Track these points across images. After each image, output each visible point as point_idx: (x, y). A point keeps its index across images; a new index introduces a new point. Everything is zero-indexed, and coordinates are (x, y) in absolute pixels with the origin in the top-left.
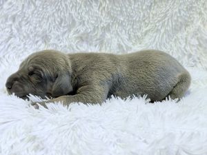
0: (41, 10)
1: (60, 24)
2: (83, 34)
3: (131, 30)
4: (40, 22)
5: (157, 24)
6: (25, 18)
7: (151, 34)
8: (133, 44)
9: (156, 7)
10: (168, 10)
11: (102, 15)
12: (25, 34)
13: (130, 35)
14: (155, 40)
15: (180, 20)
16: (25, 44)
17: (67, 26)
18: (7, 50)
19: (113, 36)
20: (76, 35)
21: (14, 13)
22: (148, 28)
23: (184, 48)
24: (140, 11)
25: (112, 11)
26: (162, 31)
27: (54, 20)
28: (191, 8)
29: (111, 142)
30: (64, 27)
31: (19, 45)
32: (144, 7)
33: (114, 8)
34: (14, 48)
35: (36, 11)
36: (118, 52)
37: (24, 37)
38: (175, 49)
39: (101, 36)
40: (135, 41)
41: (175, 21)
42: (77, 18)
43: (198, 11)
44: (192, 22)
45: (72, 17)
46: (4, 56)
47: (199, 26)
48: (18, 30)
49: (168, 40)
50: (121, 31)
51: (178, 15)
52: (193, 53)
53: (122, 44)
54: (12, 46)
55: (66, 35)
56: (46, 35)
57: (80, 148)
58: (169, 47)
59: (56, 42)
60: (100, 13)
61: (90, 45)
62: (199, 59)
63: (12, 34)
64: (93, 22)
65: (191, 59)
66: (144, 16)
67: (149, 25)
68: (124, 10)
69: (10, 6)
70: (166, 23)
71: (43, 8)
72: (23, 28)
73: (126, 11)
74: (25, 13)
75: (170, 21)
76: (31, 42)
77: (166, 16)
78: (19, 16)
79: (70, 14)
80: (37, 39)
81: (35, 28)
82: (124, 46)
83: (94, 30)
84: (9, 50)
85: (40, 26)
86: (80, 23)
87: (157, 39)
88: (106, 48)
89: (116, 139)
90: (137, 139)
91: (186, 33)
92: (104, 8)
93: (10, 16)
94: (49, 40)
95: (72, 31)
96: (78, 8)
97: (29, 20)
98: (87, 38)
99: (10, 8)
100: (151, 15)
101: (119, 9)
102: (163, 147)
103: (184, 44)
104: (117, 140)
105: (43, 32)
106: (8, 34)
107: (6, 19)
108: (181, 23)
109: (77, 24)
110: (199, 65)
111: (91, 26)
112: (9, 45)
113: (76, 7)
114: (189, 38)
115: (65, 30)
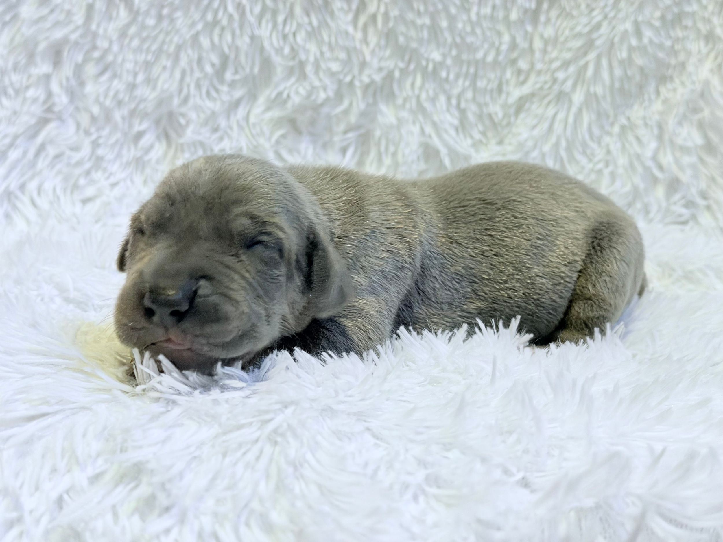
0: (151, 22)
1: (220, 72)
2: (301, 109)
3: (469, 95)
4: (148, 65)
5: (561, 75)
6: (96, 54)
7: (536, 108)
8: (476, 145)
9: (553, 14)
10: (598, 26)
11: (365, 40)
12: (96, 110)
13: (463, 112)
14: (550, 128)
15: (639, 60)
16: (95, 144)
17: (245, 81)
18: (33, 164)
19: (404, 114)
20: (276, 113)
21: (58, 34)
22: (526, 89)
23: (654, 158)
24: (501, 27)
25: (402, 28)
26: (578, 97)
27: (200, 61)
28: (679, 18)
29: (406, 486)
30: (232, 84)
31: (76, 149)
32: (514, 16)
33: (410, 16)
34: (58, 157)
35: (133, 30)
36: (421, 173)
37: (94, 119)
38: (622, 161)
39: (363, 114)
40: (483, 133)
41: (621, 62)
42: (279, 51)
43: (704, 28)
44: (683, 65)
45: (262, 49)
46: (22, 187)
47: (707, 83)
48: (72, 95)
49: (596, 131)
50: (433, 100)
51: (634, 42)
52: (685, 177)
53: (436, 142)
54: (51, 151)
55: (241, 112)
56: (171, 115)
57: (299, 504)
58: (600, 154)
59: (205, 135)
60: (359, 35)
61: (325, 146)
62: (704, 196)
63: (49, 110)
64: (335, 67)
65: (677, 197)
66: (513, 46)
67: (533, 78)
68: (444, 24)
69: (45, 11)
70: (590, 72)
71: (160, 18)
72: (89, 88)
73: (451, 28)
74: (95, 35)
75: (604, 62)
76: (118, 135)
77: (590, 45)
78: (76, 43)
79: (253, 38)
80: (137, 128)
81: (132, 87)
82: (443, 151)
83: (339, 96)
84: (41, 164)
85: (148, 81)
86: (291, 71)
87: (558, 127)
88: (380, 161)
89: (421, 475)
90: (498, 474)
91: (658, 106)
92: (374, 17)
93: (42, 46)
94: (180, 130)
95: (262, 100)
96: (280, 18)
97: (110, 58)
98: (313, 122)
99: (42, 19)
100: (538, 44)
101: (427, 21)
102: (589, 502)
103: (653, 145)
104: (427, 479)
105: (160, 102)
106: (37, 110)
107: (31, 57)
108: (642, 69)
109: (279, 72)
110: (705, 219)
111: (327, 81)
112: (41, 149)
113: (275, 13)
114: (671, 122)
115: (238, 94)
